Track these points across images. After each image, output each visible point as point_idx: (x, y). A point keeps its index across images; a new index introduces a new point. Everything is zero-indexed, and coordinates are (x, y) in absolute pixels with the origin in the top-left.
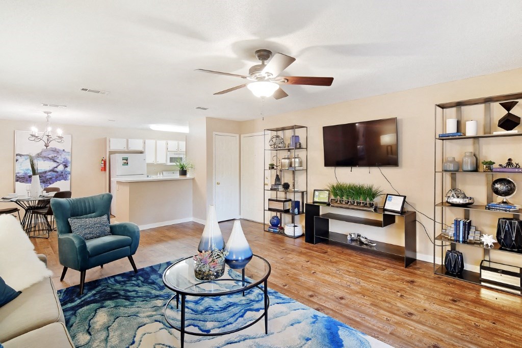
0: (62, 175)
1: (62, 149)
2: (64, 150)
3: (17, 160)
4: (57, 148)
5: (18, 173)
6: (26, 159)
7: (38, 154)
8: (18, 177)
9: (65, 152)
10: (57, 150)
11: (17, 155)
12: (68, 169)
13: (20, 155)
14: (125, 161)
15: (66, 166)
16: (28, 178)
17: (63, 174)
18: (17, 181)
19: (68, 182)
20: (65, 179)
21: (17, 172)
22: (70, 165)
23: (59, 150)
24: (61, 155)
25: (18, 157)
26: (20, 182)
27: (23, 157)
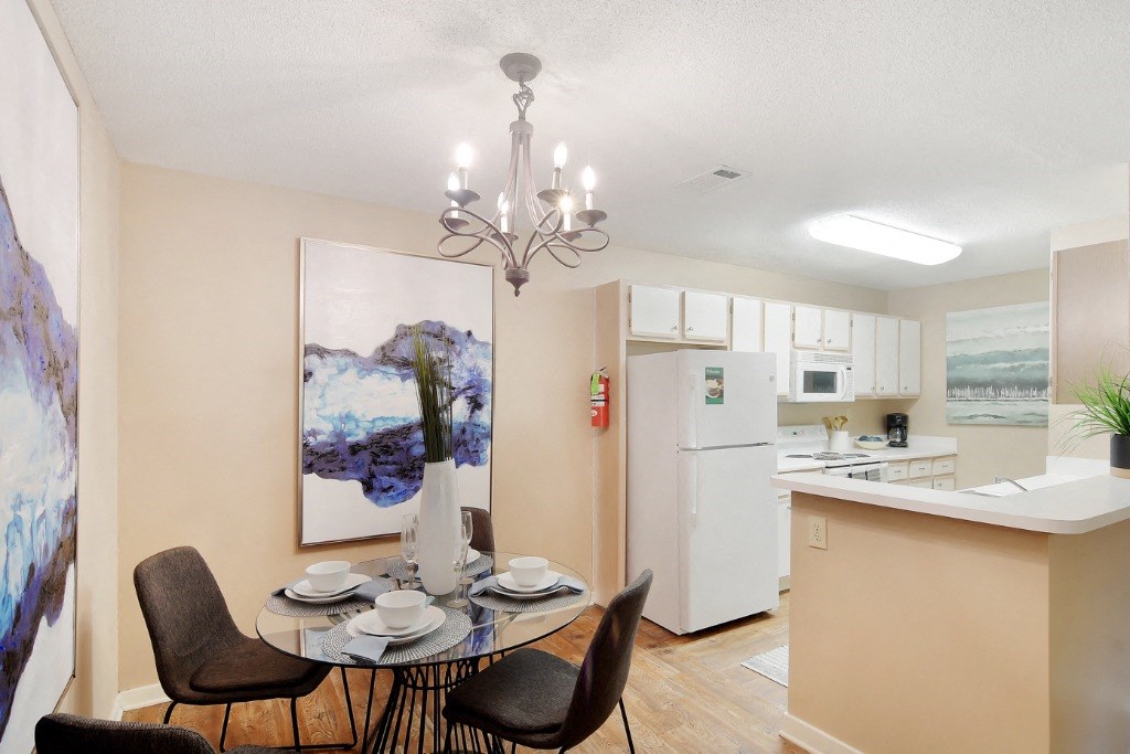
0: (465, 443)
1: (463, 330)
2: (469, 334)
3: (308, 375)
4: (449, 323)
5: (314, 433)
6: (342, 371)
7: (383, 348)
8: (312, 452)
9: (475, 342)
10: (448, 333)
11: (309, 350)
12: (483, 417)
13: (321, 352)
14: (713, 384)
15: (476, 404)
16: (347, 456)
17: (468, 436)
18: (309, 468)
19: (482, 471)
20: (473, 458)
21: (308, 428)
22: (488, 396)
23: (455, 332)
24: (459, 354)
25: (314, 359)
26: (321, 473)
27: (329, 359)
